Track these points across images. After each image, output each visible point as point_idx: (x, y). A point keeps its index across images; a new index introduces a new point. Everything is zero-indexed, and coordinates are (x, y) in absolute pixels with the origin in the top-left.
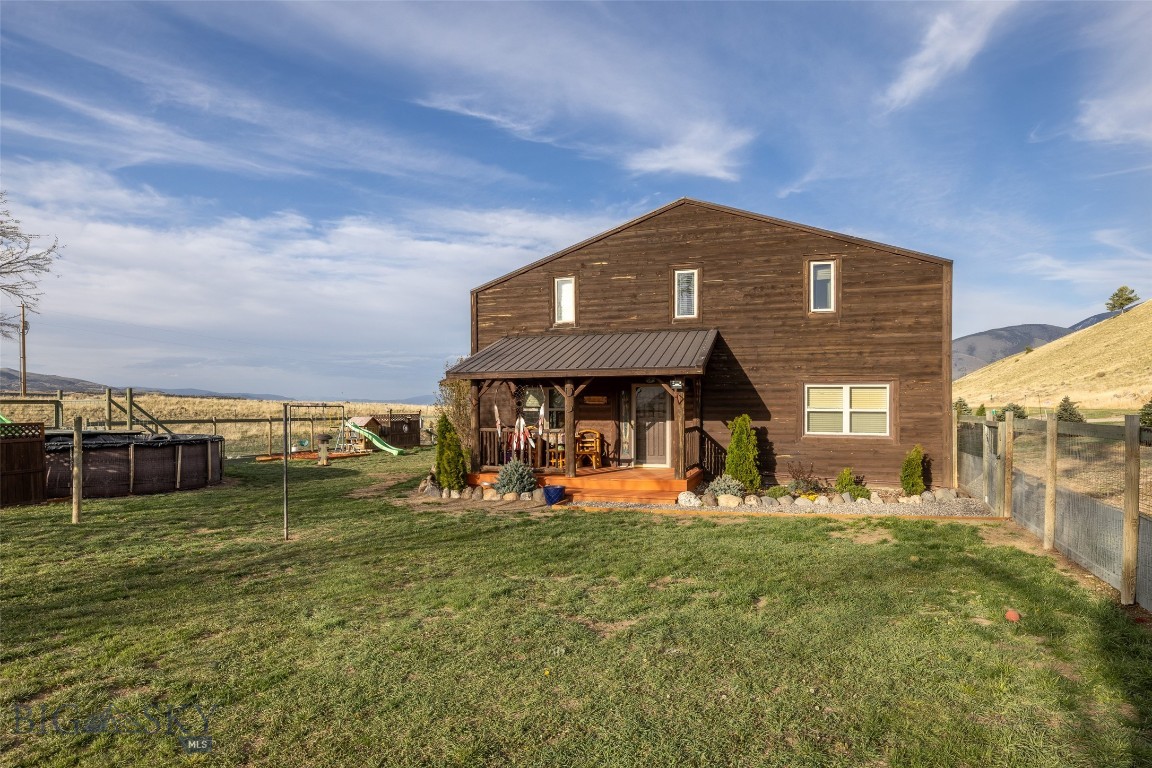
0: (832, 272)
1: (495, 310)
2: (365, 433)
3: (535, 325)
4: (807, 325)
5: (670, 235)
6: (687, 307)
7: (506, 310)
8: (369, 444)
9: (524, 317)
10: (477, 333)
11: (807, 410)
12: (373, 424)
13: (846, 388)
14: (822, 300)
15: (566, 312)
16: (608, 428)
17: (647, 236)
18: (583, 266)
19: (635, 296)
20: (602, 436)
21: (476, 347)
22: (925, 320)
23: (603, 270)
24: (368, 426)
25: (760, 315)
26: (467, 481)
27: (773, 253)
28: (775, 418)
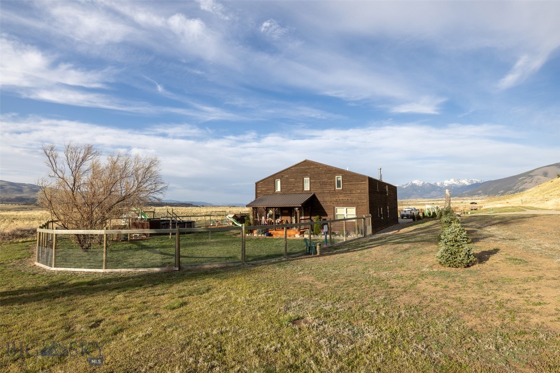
0: (340, 179)
1: (261, 188)
2: (232, 220)
3: (271, 192)
4: (335, 192)
5: (302, 169)
6: (307, 187)
7: (264, 188)
8: (233, 223)
9: (268, 190)
10: (257, 193)
11: (336, 214)
12: (235, 217)
13: (345, 208)
14: (339, 186)
15: (279, 189)
16: (288, 218)
17: (297, 169)
18: (282, 177)
19: (294, 184)
20: (287, 221)
21: (256, 197)
22: (363, 191)
23: (287, 178)
24: (233, 217)
25: (324, 190)
26: (251, 232)
27: (327, 174)
28: (328, 216)
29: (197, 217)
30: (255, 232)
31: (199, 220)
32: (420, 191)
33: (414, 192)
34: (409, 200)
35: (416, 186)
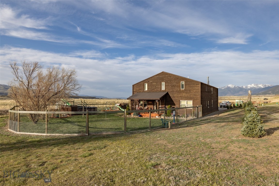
0: (184, 83)
1: (136, 88)
2: (119, 107)
3: (142, 91)
4: (180, 91)
5: (161, 77)
6: (163, 88)
7: (137, 88)
8: (119, 109)
9: (140, 89)
10: (133, 92)
11: (181, 104)
12: (120, 105)
13: (186, 101)
14: (183, 87)
15: (146, 89)
16: (152, 106)
17: (158, 77)
18: (149, 82)
19: (156, 86)
20: (151, 108)
21: (133, 94)
22: (197, 91)
23: (151, 82)
24: (119, 105)
25: (174, 90)
26: (130, 114)
27: (176, 80)
28: (176, 106)
29: (98, 105)
30: (132, 114)
31: (99, 106)
32: (232, 91)
33: (229, 92)
34: (225, 97)
35: (230, 88)
